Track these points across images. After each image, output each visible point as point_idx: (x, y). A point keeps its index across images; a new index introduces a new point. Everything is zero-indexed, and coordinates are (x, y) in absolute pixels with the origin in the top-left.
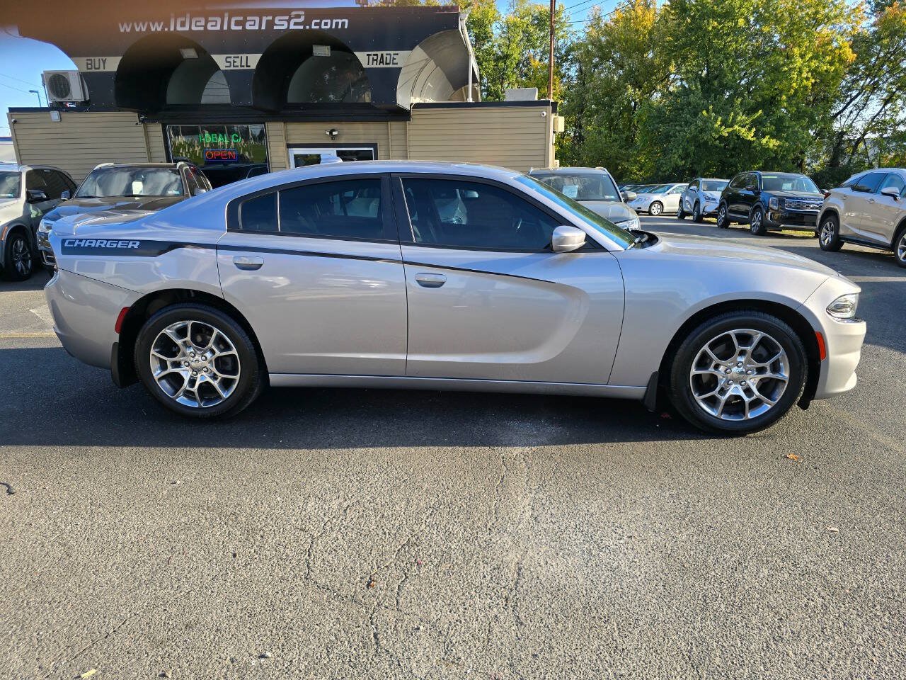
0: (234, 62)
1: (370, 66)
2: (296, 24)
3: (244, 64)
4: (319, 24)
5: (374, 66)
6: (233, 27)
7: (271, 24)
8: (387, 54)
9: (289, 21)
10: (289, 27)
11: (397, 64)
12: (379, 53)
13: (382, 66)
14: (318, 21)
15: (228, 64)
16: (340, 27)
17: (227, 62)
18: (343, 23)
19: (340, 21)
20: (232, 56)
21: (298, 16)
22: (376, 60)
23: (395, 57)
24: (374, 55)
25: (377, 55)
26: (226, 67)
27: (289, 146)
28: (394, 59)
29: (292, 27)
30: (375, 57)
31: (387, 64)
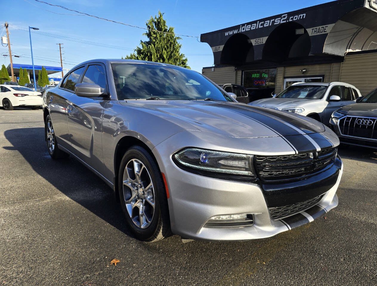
0: (258, 41)
1: (313, 35)
2: (283, 20)
3: (261, 42)
4: (292, 19)
5: (315, 34)
6: (260, 27)
7: (274, 22)
8: (322, 28)
9: (280, 20)
10: (280, 22)
11: (326, 31)
12: (318, 28)
13: (318, 34)
14: (293, 17)
15: (256, 43)
16: (301, 18)
17: (255, 42)
18: (303, 16)
19: (302, 15)
20: (257, 39)
21: (284, 17)
22: (316, 31)
23: (326, 28)
24: (315, 29)
25: (317, 29)
26: (255, 44)
27: (285, 78)
28: (325, 29)
29: (282, 22)
30: (316, 30)
31: (321, 32)
